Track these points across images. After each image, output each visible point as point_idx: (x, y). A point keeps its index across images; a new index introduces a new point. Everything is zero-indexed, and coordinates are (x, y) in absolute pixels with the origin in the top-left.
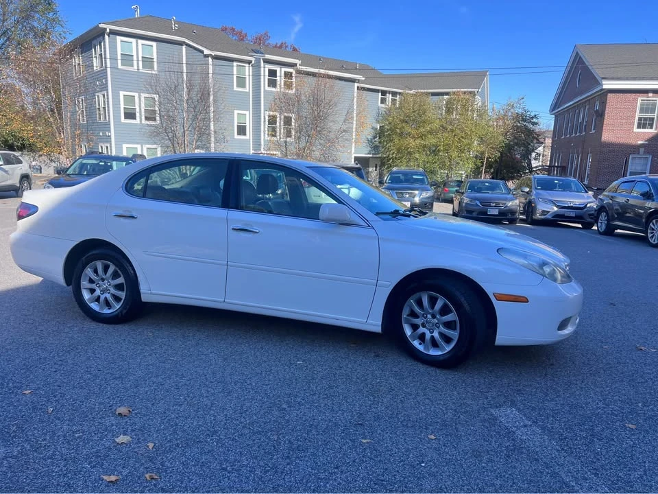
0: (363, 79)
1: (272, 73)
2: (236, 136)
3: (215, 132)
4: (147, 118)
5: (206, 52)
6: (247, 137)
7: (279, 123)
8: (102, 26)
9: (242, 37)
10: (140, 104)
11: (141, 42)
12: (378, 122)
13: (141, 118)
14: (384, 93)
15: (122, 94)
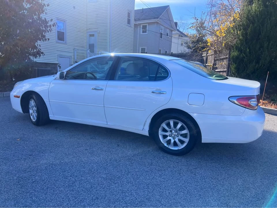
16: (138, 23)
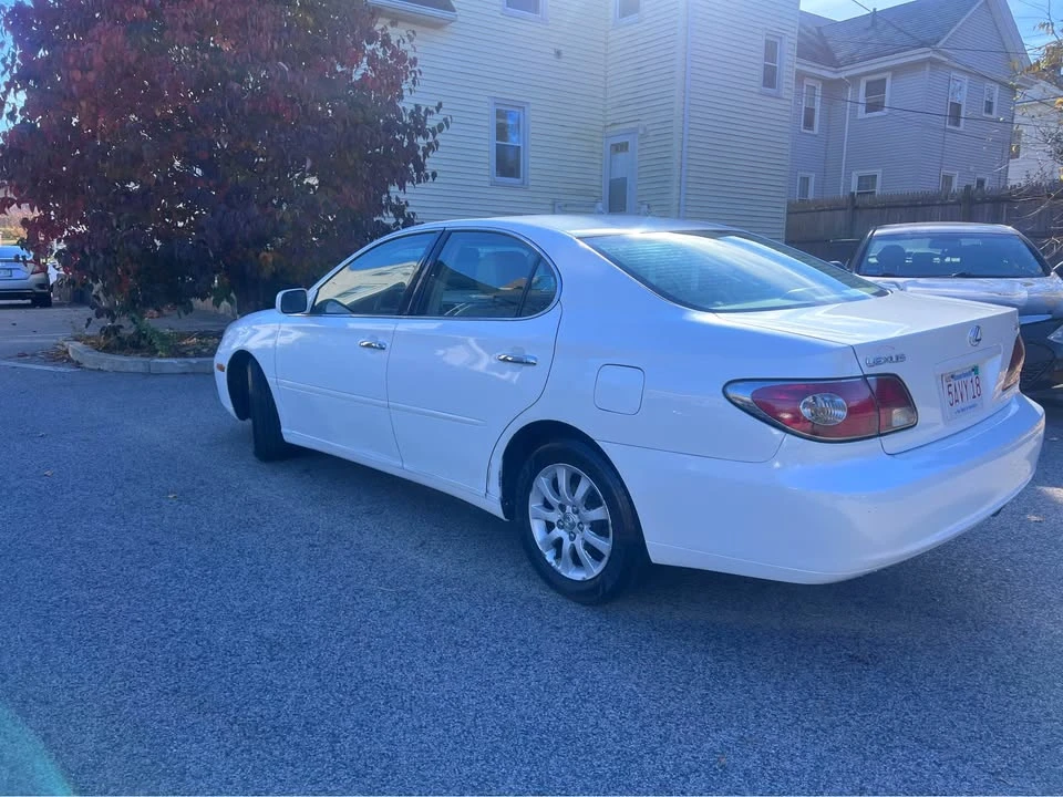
16: (848, 74)
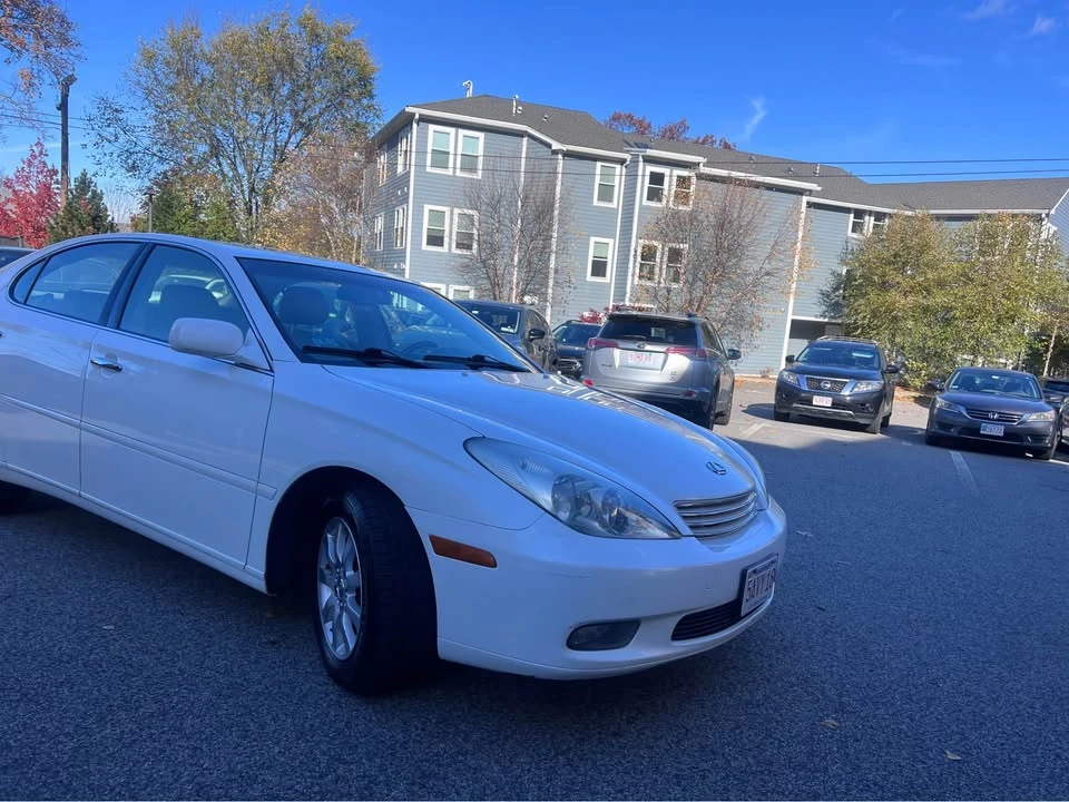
0: (819, 189)
1: (657, 179)
2: (589, 278)
3: (556, 271)
4: (459, 246)
5: (556, 146)
6: (606, 280)
7: (661, 258)
8: (410, 109)
9: (643, 128)
10: (451, 223)
11: (462, 132)
12: (843, 262)
13: (450, 245)
14: (859, 214)
15: (427, 208)
